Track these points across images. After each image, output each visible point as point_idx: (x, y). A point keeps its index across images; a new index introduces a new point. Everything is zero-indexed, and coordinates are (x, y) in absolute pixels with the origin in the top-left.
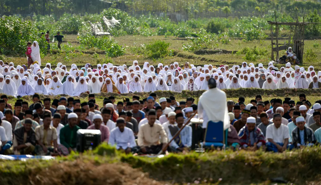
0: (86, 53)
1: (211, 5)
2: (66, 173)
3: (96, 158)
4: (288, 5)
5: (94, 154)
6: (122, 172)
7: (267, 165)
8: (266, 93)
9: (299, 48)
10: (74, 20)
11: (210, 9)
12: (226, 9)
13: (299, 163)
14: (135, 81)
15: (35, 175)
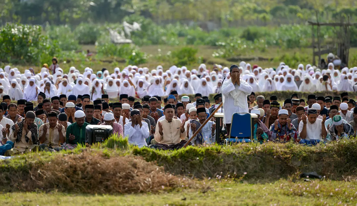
0: (104, 62)
1: (247, 13)
2: (71, 167)
3: (106, 151)
4: (335, 12)
5: (103, 147)
6: (135, 166)
7: (299, 158)
8: (304, 96)
9: (343, 52)
10: (91, 29)
11: (246, 17)
12: (264, 18)
13: (335, 156)
14: (156, 84)
15: (36, 170)
